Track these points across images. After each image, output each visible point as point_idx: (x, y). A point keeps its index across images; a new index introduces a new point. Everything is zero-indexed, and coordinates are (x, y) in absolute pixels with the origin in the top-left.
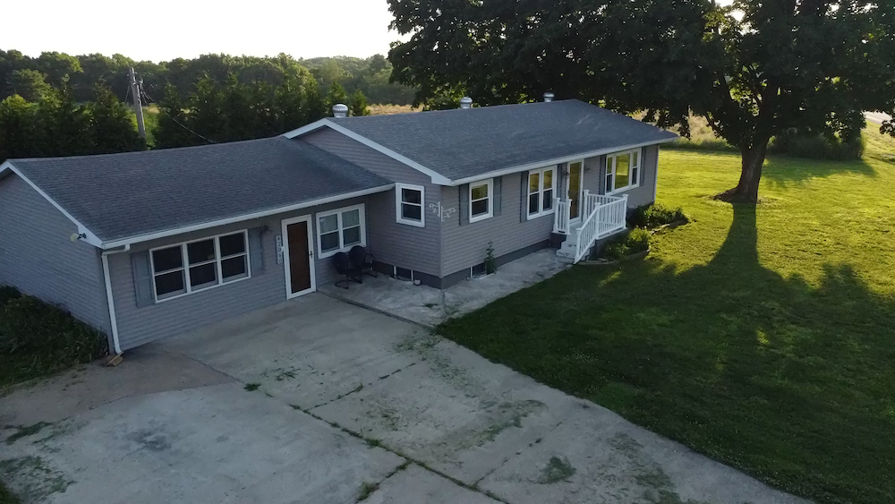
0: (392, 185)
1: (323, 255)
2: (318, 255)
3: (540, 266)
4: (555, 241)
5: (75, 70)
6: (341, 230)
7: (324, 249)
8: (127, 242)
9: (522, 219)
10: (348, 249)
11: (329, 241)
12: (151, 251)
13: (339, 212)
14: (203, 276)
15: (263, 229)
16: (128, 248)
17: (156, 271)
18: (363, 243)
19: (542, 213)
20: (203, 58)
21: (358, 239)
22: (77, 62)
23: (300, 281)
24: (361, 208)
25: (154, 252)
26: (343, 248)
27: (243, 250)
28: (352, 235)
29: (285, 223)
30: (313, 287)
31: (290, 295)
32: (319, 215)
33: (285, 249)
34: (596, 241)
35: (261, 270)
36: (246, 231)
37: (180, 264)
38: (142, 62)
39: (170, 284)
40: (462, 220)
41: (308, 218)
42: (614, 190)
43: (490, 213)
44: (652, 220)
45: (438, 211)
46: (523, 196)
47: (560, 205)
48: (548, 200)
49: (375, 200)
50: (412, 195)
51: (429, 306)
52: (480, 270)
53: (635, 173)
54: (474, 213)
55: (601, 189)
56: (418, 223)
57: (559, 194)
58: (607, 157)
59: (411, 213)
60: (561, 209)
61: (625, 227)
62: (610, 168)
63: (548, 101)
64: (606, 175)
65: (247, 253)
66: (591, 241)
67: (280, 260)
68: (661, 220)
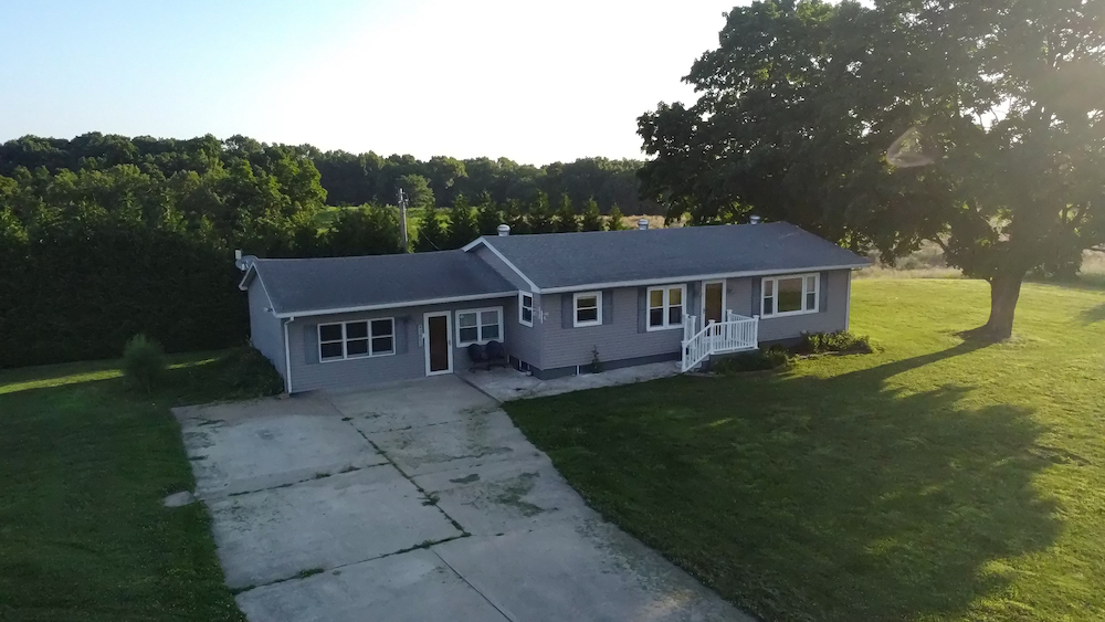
0: (516, 292)
1: (461, 345)
2: (455, 344)
3: (662, 370)
4: (677, 356)
5: (460, 175)
6: (479, 326)
7: (462, 340)
8: (292, 315)
9: (641, 329)
10: (486, 342)
11: (468, 334)
12: (319, 325)
13: (478, 312)
14: (357, 348)
15: (408, 317)
16: (292, 319)
17: (322, 340)
18: (501, 339)
19: (666, 325)
20: (579, 161)
21: (497, 335)
22: (463, 166)
23: (439, 362)
24: (500, 311)
25: (321, 327)
26: (480, 341)
27: (391, 333)
28: (490, 331)
29: (426, 316)
30: (451, 369)
31: (429, 372)
32: (458, 313)
33: (426, 336)
34: (710, 356)
35: (404, 350)
36: (393, 319)
37: (340, 338)
38: (525, 166)
39: (332, 351)
40: (566, 324)
41: (448, 314)
42: (776, 314)
43: (599, 321)
44: (823, 347)
45: (539, 314)
46: (641, 310)
47: (688, 321)
48: (676, 316)
49: (509, 303)
50: (527, 300)
51: (518, 389)
52: (586, 369)
53: (811, 298)
54: (579, 320)
55: (755, 311)
56: (530, 324)
57: (691, 312)
58: (763, 280)
59: (527, 316)
60: (690, 325)
61: (756, 347)
62: (769, 292)
63: (753, 223)
64: (763, 297)
65: (393, 335)
66: (704, 356)
67: (420, 344)
68: (832, 348)
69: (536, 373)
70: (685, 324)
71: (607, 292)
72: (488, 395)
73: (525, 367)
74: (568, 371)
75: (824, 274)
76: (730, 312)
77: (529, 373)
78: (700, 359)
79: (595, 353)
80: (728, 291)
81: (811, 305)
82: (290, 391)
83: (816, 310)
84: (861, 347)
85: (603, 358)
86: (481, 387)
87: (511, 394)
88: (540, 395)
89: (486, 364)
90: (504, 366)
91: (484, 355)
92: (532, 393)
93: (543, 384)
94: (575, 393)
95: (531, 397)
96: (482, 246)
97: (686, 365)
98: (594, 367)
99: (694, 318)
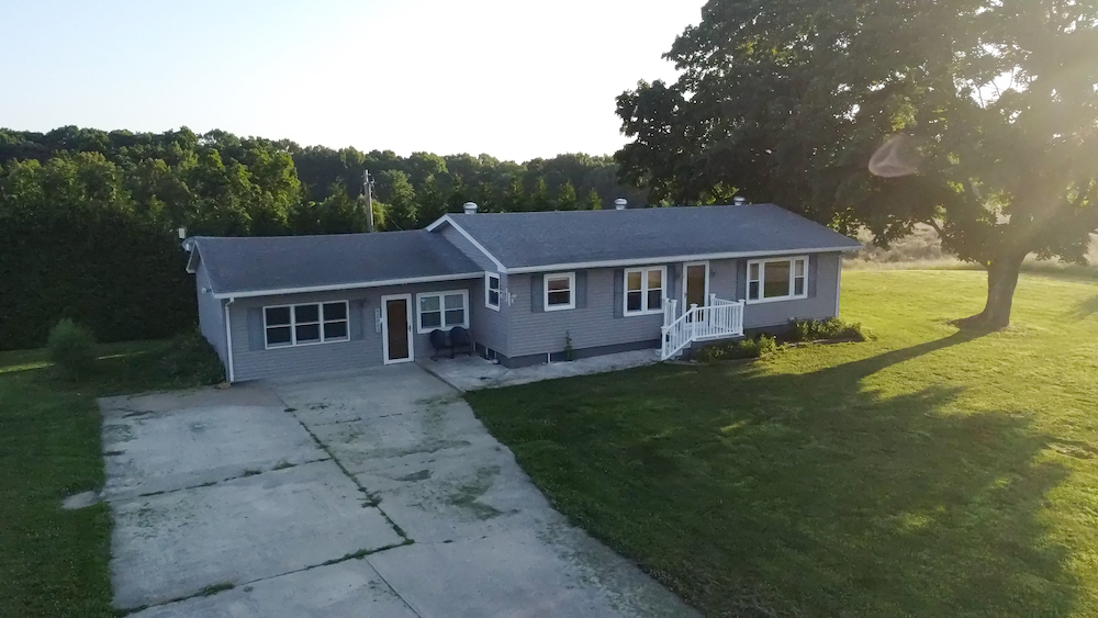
0: (482, 273)
1: (422, 331)
2: (416, 330)
3: (640, 358)
4: (657, 344)
6: (443, 310)
7: (424, 326)
8: (232, 296)
9: (618, 314)
10: (450, 328)
11: (430, 319)
12: (264, 308)
13: (442, 296)
14: (307, 333)
15: (364, 299)
16: (232, 300)
17: (268, 324)
18: (466, 324)
19: (645, 310)
20: (560, 157)
21: (462, 321)
22: (443, 163)
23: (398, 349)
24: (465, 294)
25: (267, 309)
26: (444, 327)
27: (345, 317)
28: (456, 316)
29: (384, 299)
30: (411, 357)
31: (387, 361)
32: (419, 296)
33: (384, 320)
34: (692, 343)
35: (360, 335)
36: (347, 302)
37: (288, 322)
39: (279, 336)
40: (536, 307)
41: (408, 297)
42: (762, 299)
43: (572, 305)
44: (813, 335)
45: (507, 296)
46: (618, 294)
47: (668, 305)
48: (655, 300)
49: (474, 285)
50: (494, 282)
51: (483, 378)
52: (558, 357)
53: (799, 282)
54: (551, 302)
55: (739, 296)
56: (497, 308)
57: (671, 295)
58: (749, 263)
59: (494, 299)
60: (670, 310)
61: (741, 334)
62: (755, 274)
63: (737, 204)
64: (748, 281)
65: (348, 320)
66: (685, 343)
67: (378, 329)
68: (821, 336)
69: (502, 361)
70: (665, 309)
71: (580, 273)
72: (449, 384)
73: (492, 355)
74: (539, 359)
75: (813, 257)
76: (713, 296)
77: (495, 361)
78: (682, 346)
79: (568, 340)
80: (712, 274)
81: (799, 290)
82: (232, 380)
83: (805, 295)
84: (853, 335)
85: (576, 345)
86: (442, 376)
87: (476, 383)
88: (506, 384)
89: (449, 351)
90: (469, 354)
91: (448, 343)
92: (498, 382)
93: (510, 373)
94: (545, 382)
95: (497, 387)
96: (446, 225)
97: (666, 353)
98: (566, 355)
99: (675, 302)
